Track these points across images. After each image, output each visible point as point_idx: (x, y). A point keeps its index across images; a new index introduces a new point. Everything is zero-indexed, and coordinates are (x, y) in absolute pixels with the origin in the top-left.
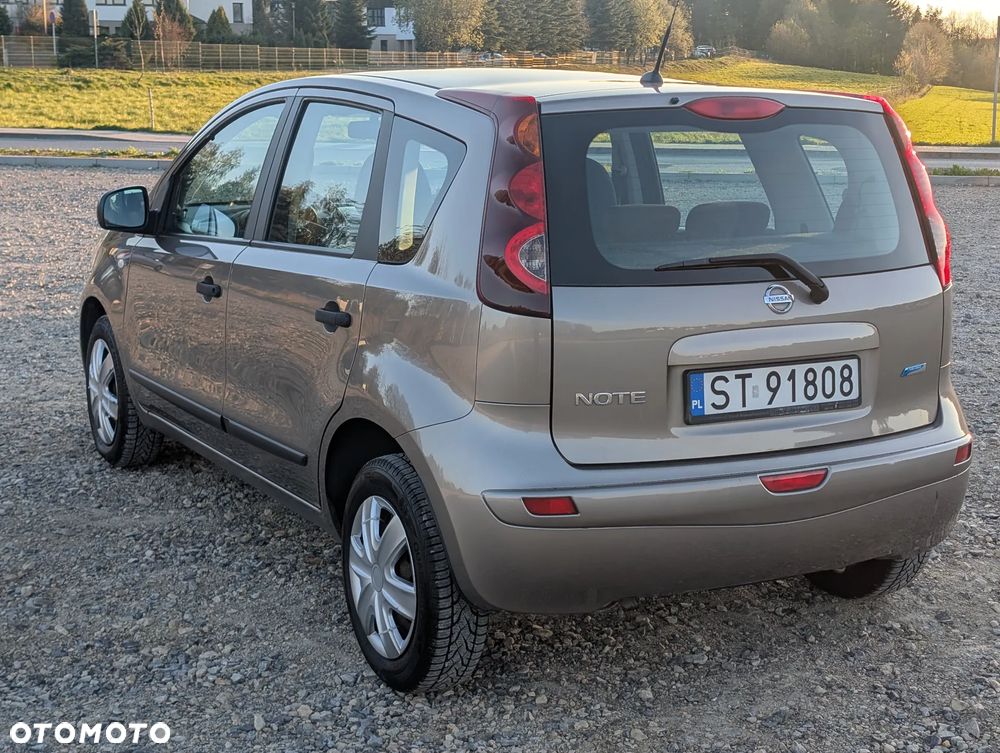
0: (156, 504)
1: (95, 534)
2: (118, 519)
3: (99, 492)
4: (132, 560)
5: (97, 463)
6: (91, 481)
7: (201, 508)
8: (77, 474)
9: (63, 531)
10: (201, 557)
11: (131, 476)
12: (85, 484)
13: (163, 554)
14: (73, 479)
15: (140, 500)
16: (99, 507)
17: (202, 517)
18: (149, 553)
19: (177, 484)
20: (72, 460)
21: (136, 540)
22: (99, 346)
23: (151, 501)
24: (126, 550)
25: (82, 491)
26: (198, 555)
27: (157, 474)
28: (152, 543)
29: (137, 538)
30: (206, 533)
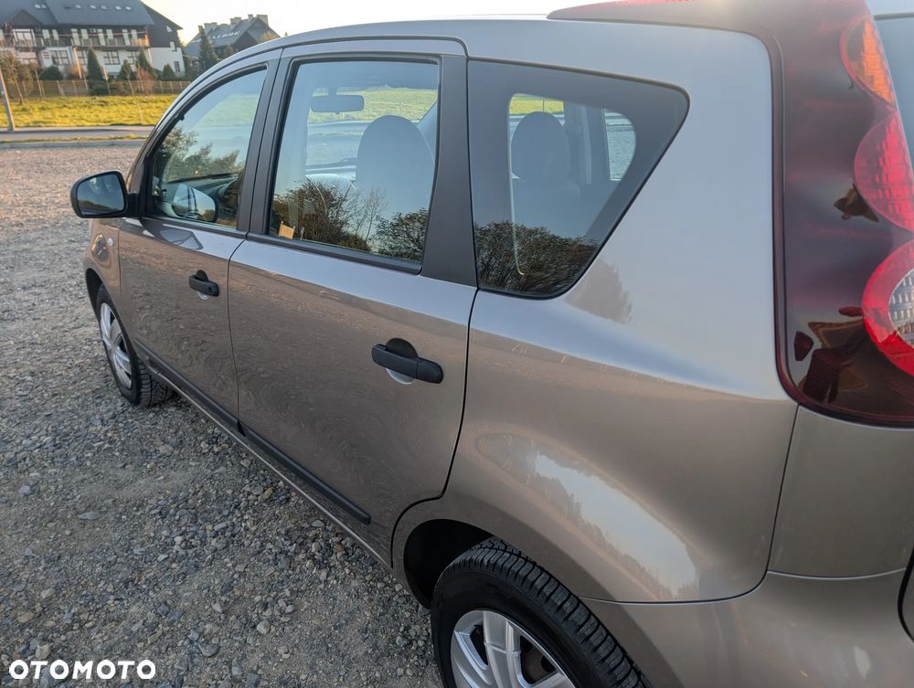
0: (176, 452)
1: (121, 514)
2: (142, 482)
3: (123, 443)
4: (162, 557)
5: (120, 404)
6: (116, 430)
7: (218, 453)
8: (102, 420)
9: (88, 515)
10: (232, 538)
11: (151, 415)
12: (109, 435)
13: (193, 537)
14: (99, 428)
15: (162, 449)
16: (124, 466)
17: (222, 469)
18: (178, 539)
19: (193, 422)
20: (98, 401)
21: (163, 518)
22: (106, 310)
23: (171, 448)
24: (154, 538)
25: (107, 446)
26: (228, 534)
27: (173, 409)
28: (179, 520)
29: (163, 514)
30: (229, 492)
